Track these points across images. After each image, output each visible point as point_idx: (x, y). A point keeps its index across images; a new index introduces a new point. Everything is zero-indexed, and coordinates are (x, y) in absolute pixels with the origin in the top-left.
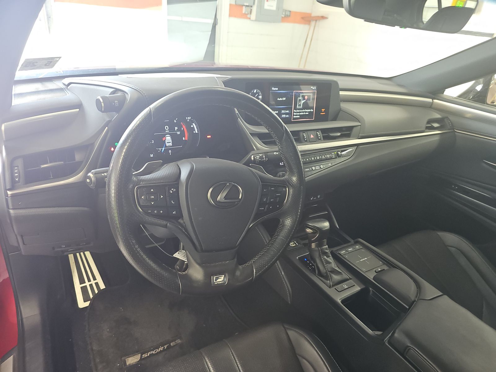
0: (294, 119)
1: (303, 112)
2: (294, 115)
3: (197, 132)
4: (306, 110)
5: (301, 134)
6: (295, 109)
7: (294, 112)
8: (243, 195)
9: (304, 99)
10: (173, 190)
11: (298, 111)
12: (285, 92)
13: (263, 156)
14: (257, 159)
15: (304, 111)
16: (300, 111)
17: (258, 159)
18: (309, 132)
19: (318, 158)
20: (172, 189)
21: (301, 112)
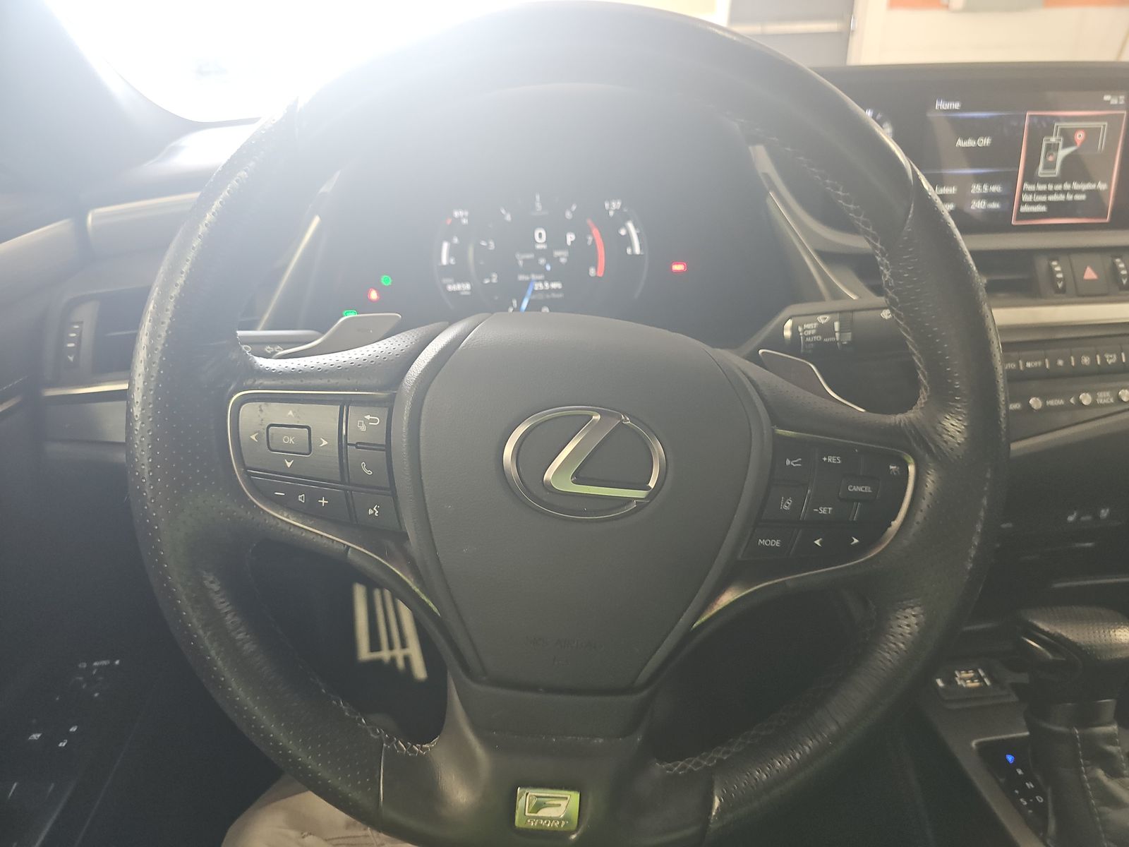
0: (1021, 216)
1: (1064, 192)
2: (1021, 203)
3: (637, 251)
4: (1076, 186)
5: (1042, 263)
6: (1030, 177)
7: (1022, 192)
8: (670, 476)
9: (1069, 142)
10: (372, 421)
11: (1041, 187)
12: (991, 118)
13: (831, 325)
14: (805, 337)
15: (1067, 186)
16: (1050, 187)
17: (811, 336)
18: (1076, 259)
19: (1110, 362)
20: (368, 417)
21: (1052, 192)
